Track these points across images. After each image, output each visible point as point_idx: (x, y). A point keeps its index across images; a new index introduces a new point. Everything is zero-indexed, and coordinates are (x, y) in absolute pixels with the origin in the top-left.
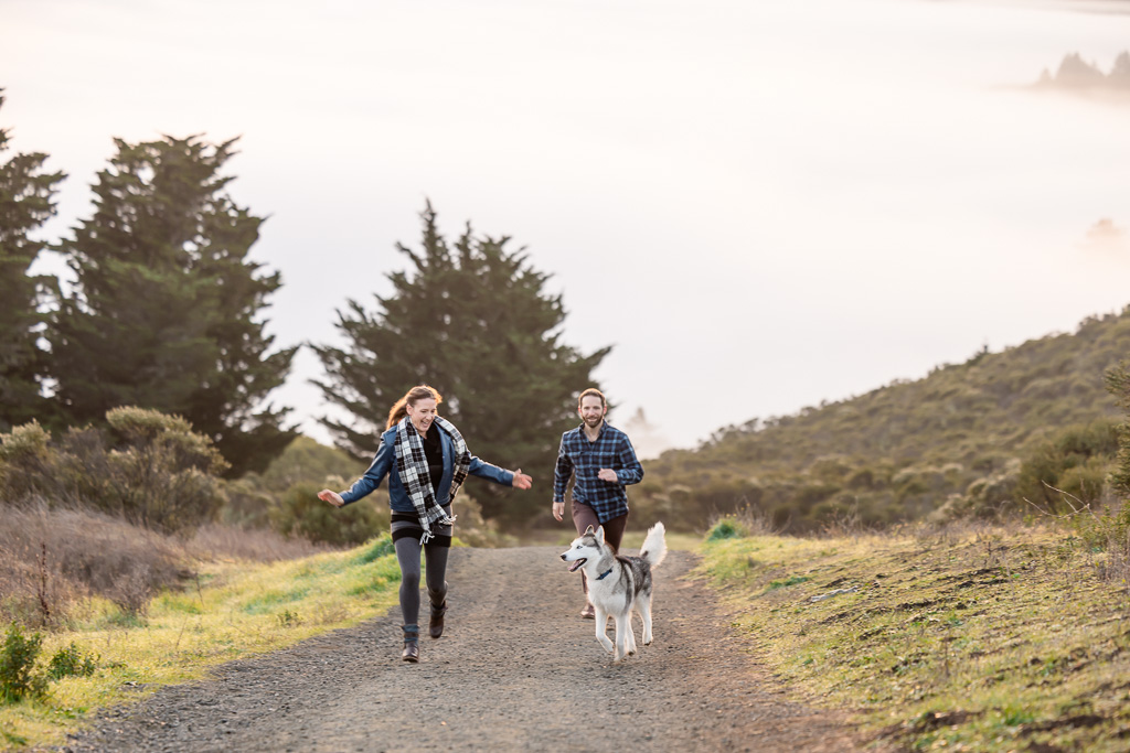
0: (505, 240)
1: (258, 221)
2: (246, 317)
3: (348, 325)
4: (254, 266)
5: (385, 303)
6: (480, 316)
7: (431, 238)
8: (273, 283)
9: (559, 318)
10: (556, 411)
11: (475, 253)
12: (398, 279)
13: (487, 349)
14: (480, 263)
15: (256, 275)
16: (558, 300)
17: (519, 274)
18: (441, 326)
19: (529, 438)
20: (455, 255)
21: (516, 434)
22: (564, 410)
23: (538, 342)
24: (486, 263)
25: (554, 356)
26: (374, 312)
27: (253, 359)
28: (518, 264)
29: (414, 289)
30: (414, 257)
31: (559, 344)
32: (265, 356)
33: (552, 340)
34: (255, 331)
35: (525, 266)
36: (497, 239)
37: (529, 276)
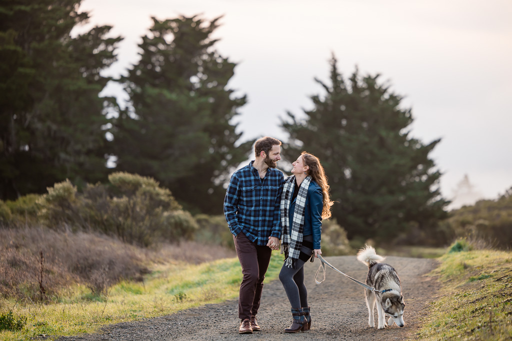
0: (378, 76)
1: (233, 65)
2: (227, 121)
3: (286, 126)
4: (231, 91)
5: (308, 113)
6: (363, 119)
7: (335, 75)
8: (243, 101)
9: (409, 122)
10: (408, 176)
11: (361, 84)
12: (315, 99)
13: (367, 140)
14: (363, 90)
15: (233, 96)
16: (410, 111)
17: (386, 96)
18: (340, 126)
19: (391, 192)
20: (348, 85)
21: (384, 190)
22: (412, 176)
23: (397, 136)
24: (367, 89)
25: (406, 144)
26: (301, 118)
27: (231, 146)
28: (385, 91)
29: (325, 104)
30: (325, 86)
31: (410, 137)
32: (238, 144)
33: (406, 135)
34: (233, 129)
35: (390, 91)
36: (373, 75)
37: (393, 97)
